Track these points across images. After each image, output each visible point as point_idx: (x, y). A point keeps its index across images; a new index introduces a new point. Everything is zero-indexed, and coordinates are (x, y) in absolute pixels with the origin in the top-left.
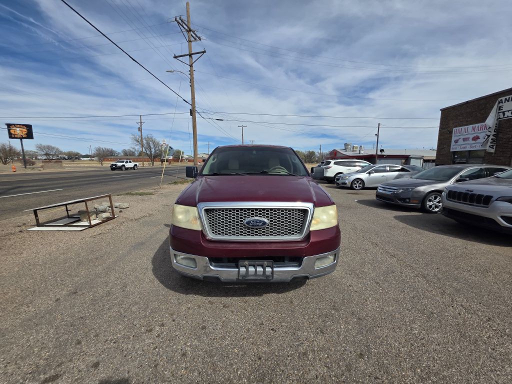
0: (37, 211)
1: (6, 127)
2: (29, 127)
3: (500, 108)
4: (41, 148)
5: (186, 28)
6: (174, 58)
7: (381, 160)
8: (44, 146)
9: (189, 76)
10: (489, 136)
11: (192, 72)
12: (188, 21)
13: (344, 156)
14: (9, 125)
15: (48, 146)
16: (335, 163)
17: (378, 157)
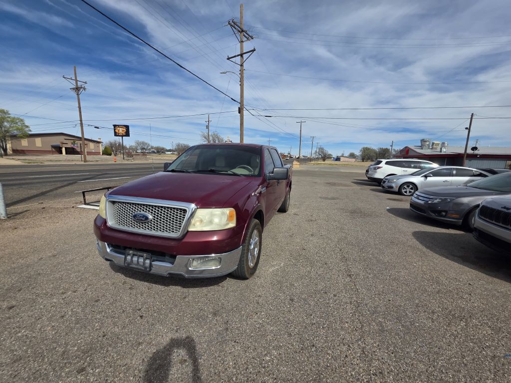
0: (85, 193)
1: (113, 127)
2: (127, 127)
4: (138, 143)
5: (239, 29)
6: (228, 59)
7: (472, 161)
8: (140, 142)
9: (240, 76)
11: (242, 72)
12: (241, 23)
13: (418, 154)
14: (115, 126)
15: (143, 142)
16: (387, 163)
17: (467, 157)
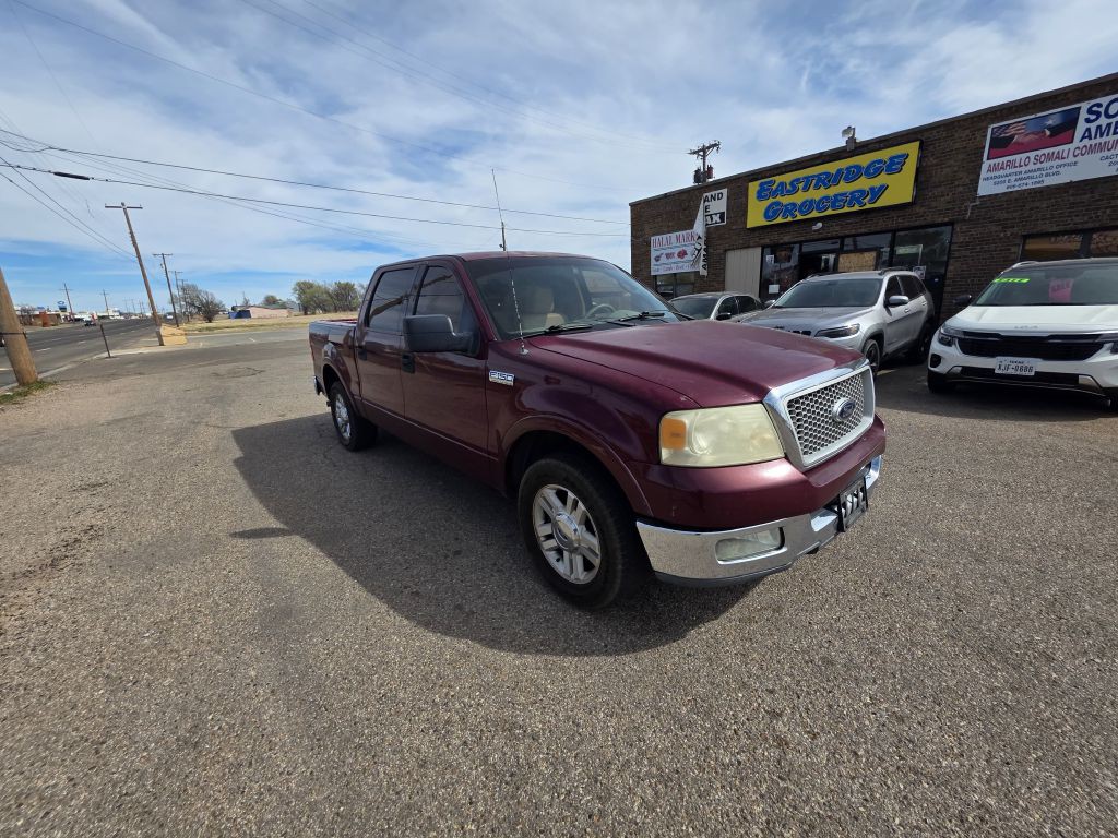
3: (706, 209)
10: (699, 251)
